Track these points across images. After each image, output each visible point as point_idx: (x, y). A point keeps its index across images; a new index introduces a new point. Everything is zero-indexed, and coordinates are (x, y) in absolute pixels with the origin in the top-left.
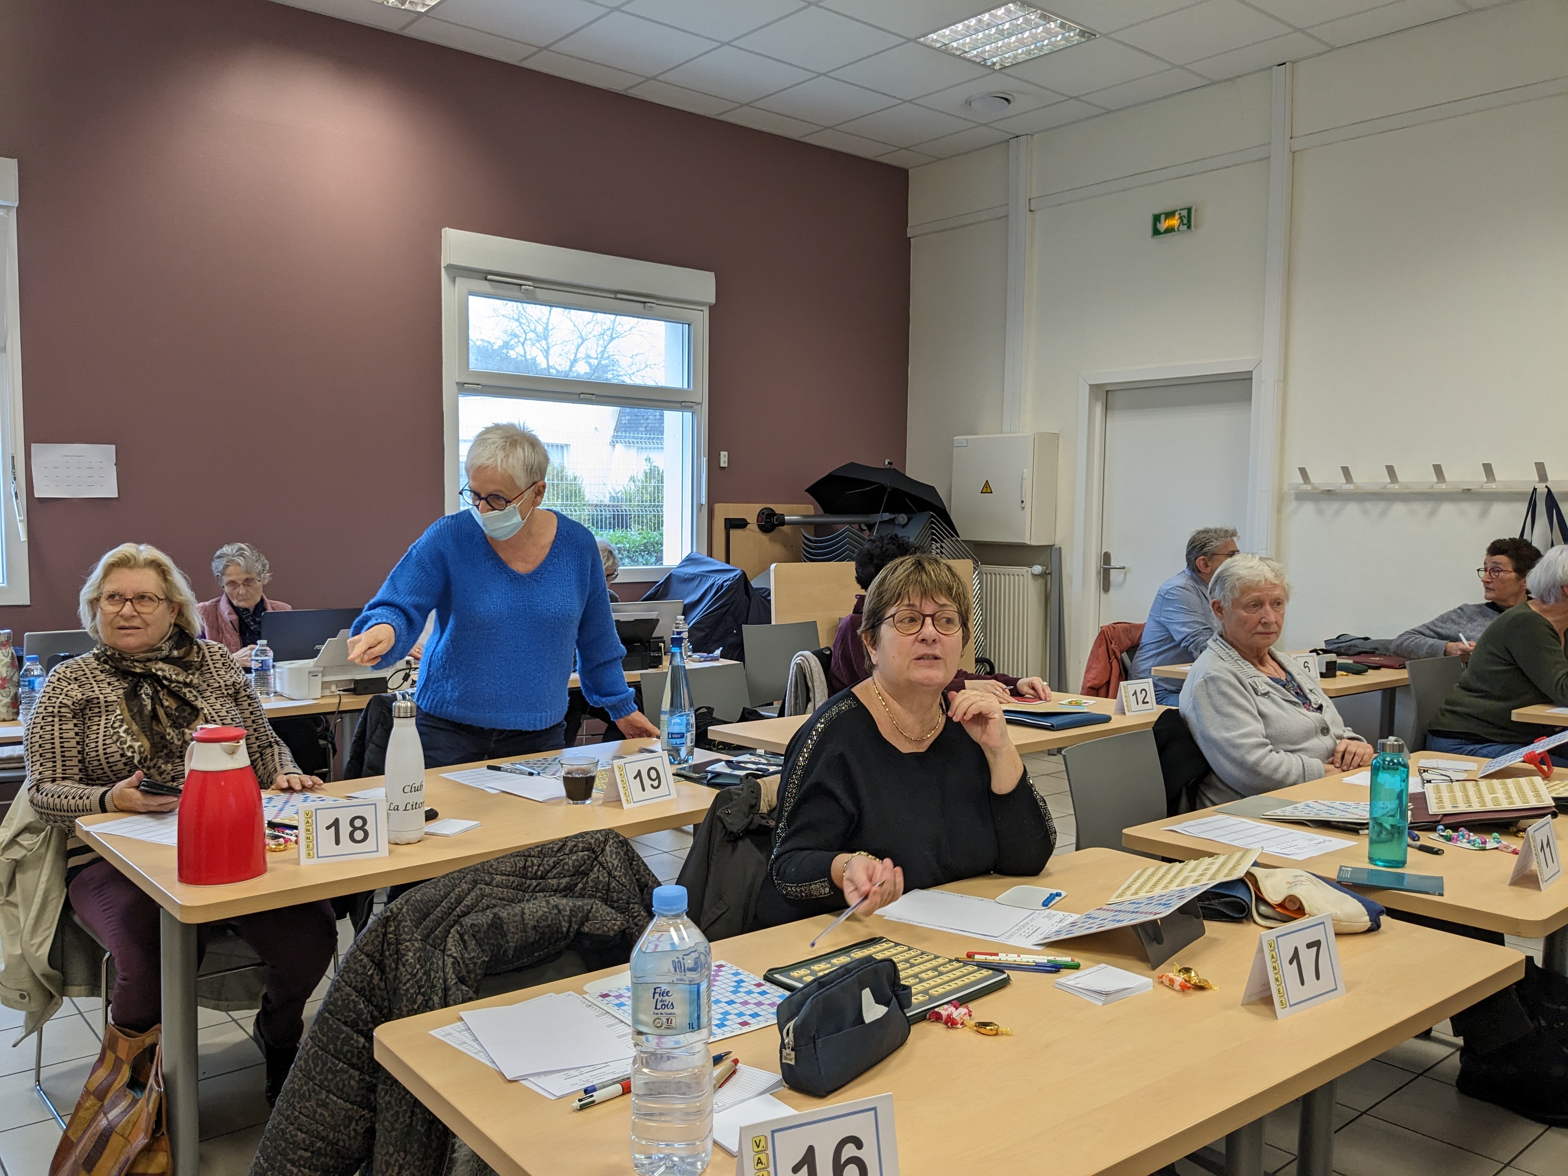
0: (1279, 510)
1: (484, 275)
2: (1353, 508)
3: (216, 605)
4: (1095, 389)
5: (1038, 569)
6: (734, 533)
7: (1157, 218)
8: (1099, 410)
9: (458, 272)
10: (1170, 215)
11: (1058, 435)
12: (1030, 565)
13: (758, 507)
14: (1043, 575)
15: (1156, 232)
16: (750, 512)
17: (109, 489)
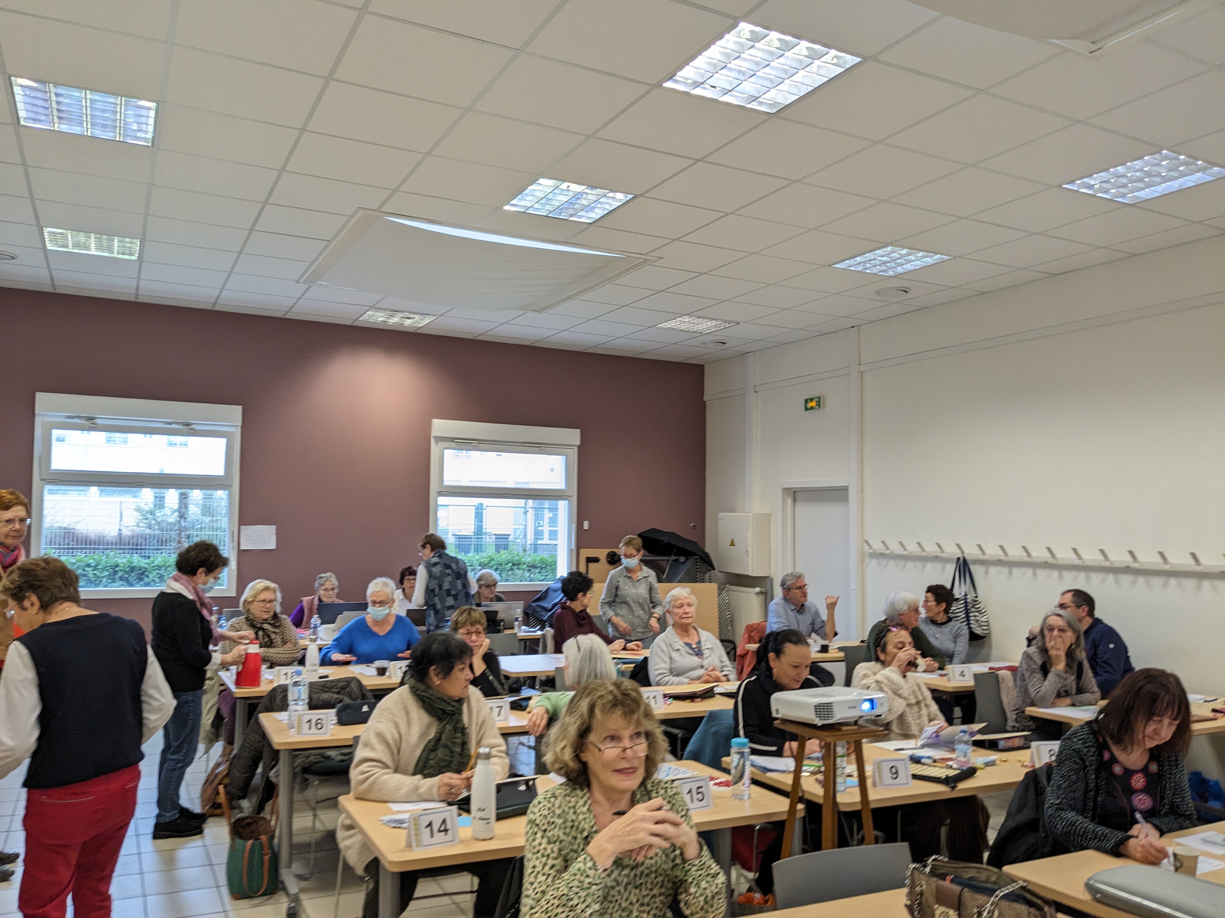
0: (862, 562)
1: (452, 440)
2: (892, 563)
3: (313, 599)
4: (786, 491)
5: (757, 589)
6: (591, 565)
7: (806, 401)
8: (789, 502)
9: (439, 439)
10: (812, 400)
11: (770, 515)
12: (754, 587)
13: (607, 551)
14: (761, 593)
15: (806, 409)
16: (602, 553)
17: (272, 545)
